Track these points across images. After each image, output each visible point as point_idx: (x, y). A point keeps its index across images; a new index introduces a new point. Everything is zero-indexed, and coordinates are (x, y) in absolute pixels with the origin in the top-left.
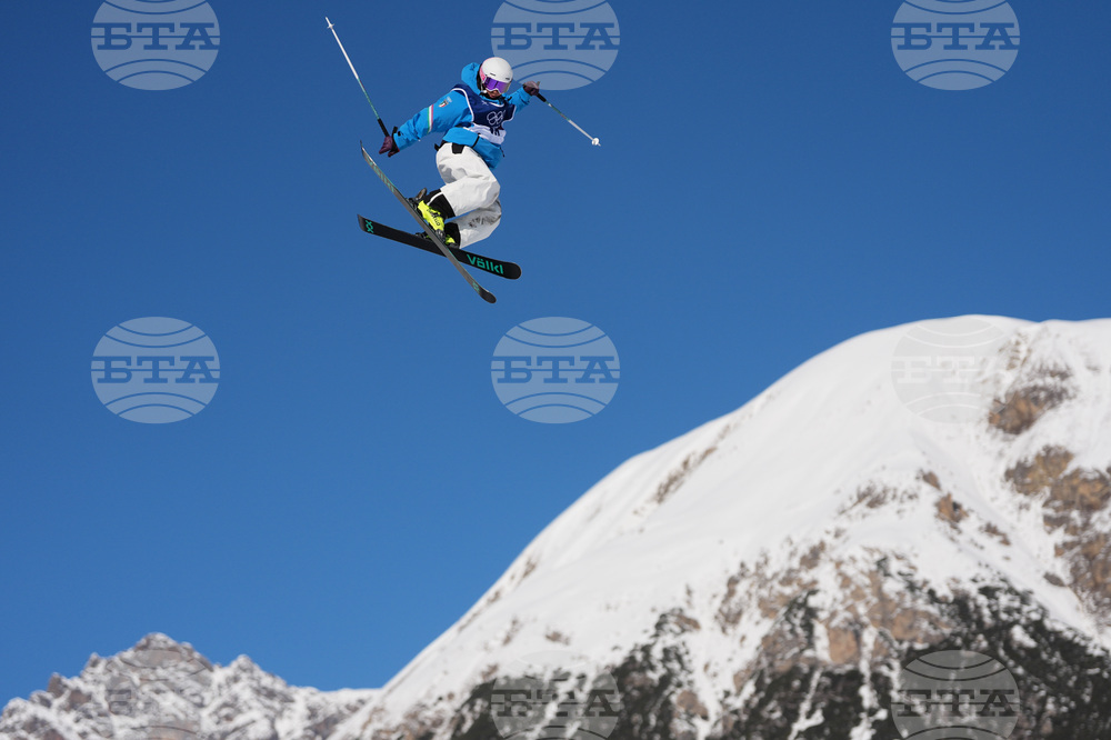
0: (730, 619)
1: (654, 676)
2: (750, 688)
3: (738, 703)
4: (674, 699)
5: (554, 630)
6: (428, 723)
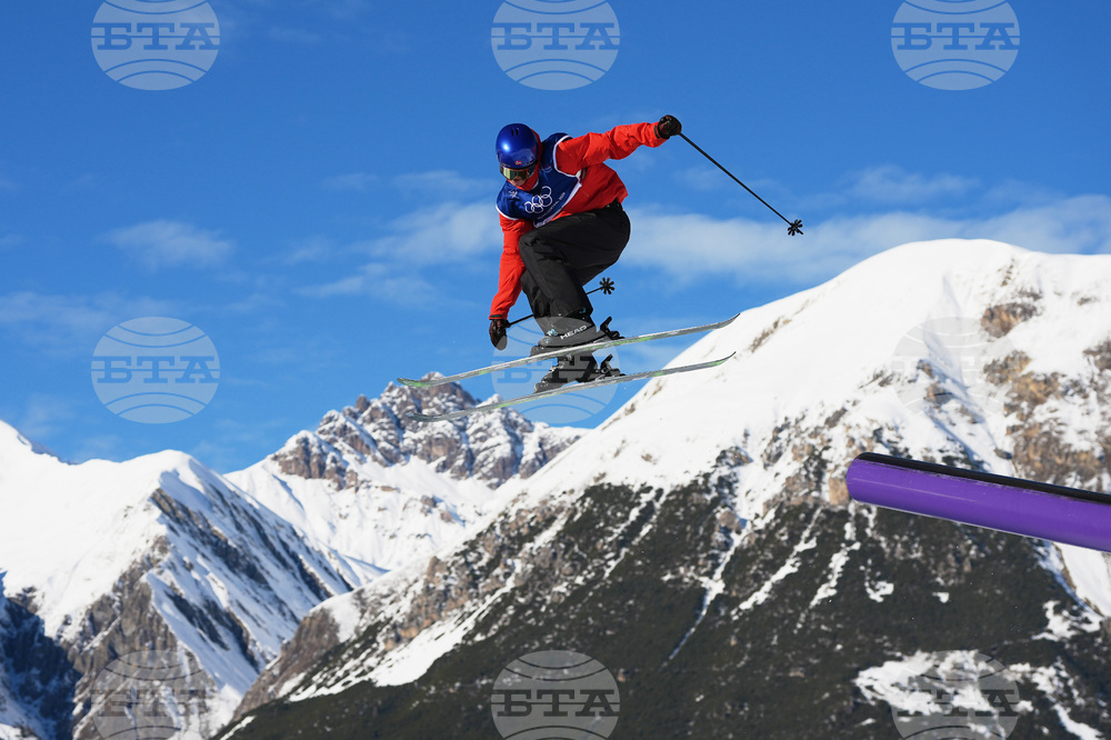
0: (772, 458)
1: (709, 498)
2: (771, 514)
3: (760, 524)
4: (718, 516)
5: (647, 452)
6: (553, 509)
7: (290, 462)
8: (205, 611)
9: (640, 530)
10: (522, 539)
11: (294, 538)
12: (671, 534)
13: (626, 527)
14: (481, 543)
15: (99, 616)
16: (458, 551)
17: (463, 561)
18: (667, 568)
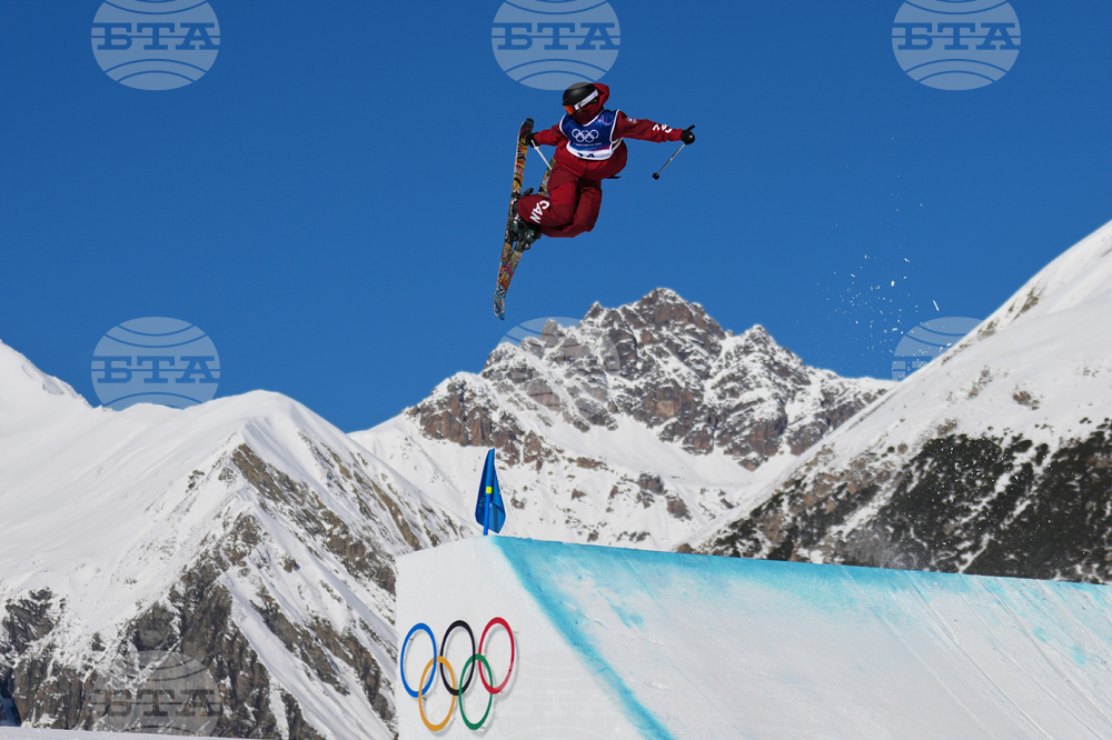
5: (1022, 389)
6: (874, 475)
7: (439, 418)
8: (313, 634)
9: (1013, 509)
10: (824, 520)
11: (449, 529)
12: (1061, 513)
13: (989, 503)
14: (758, 525)
15: (149, 636)
16: (723, 536)
17: (731, 551)
18: (1054, 566)
